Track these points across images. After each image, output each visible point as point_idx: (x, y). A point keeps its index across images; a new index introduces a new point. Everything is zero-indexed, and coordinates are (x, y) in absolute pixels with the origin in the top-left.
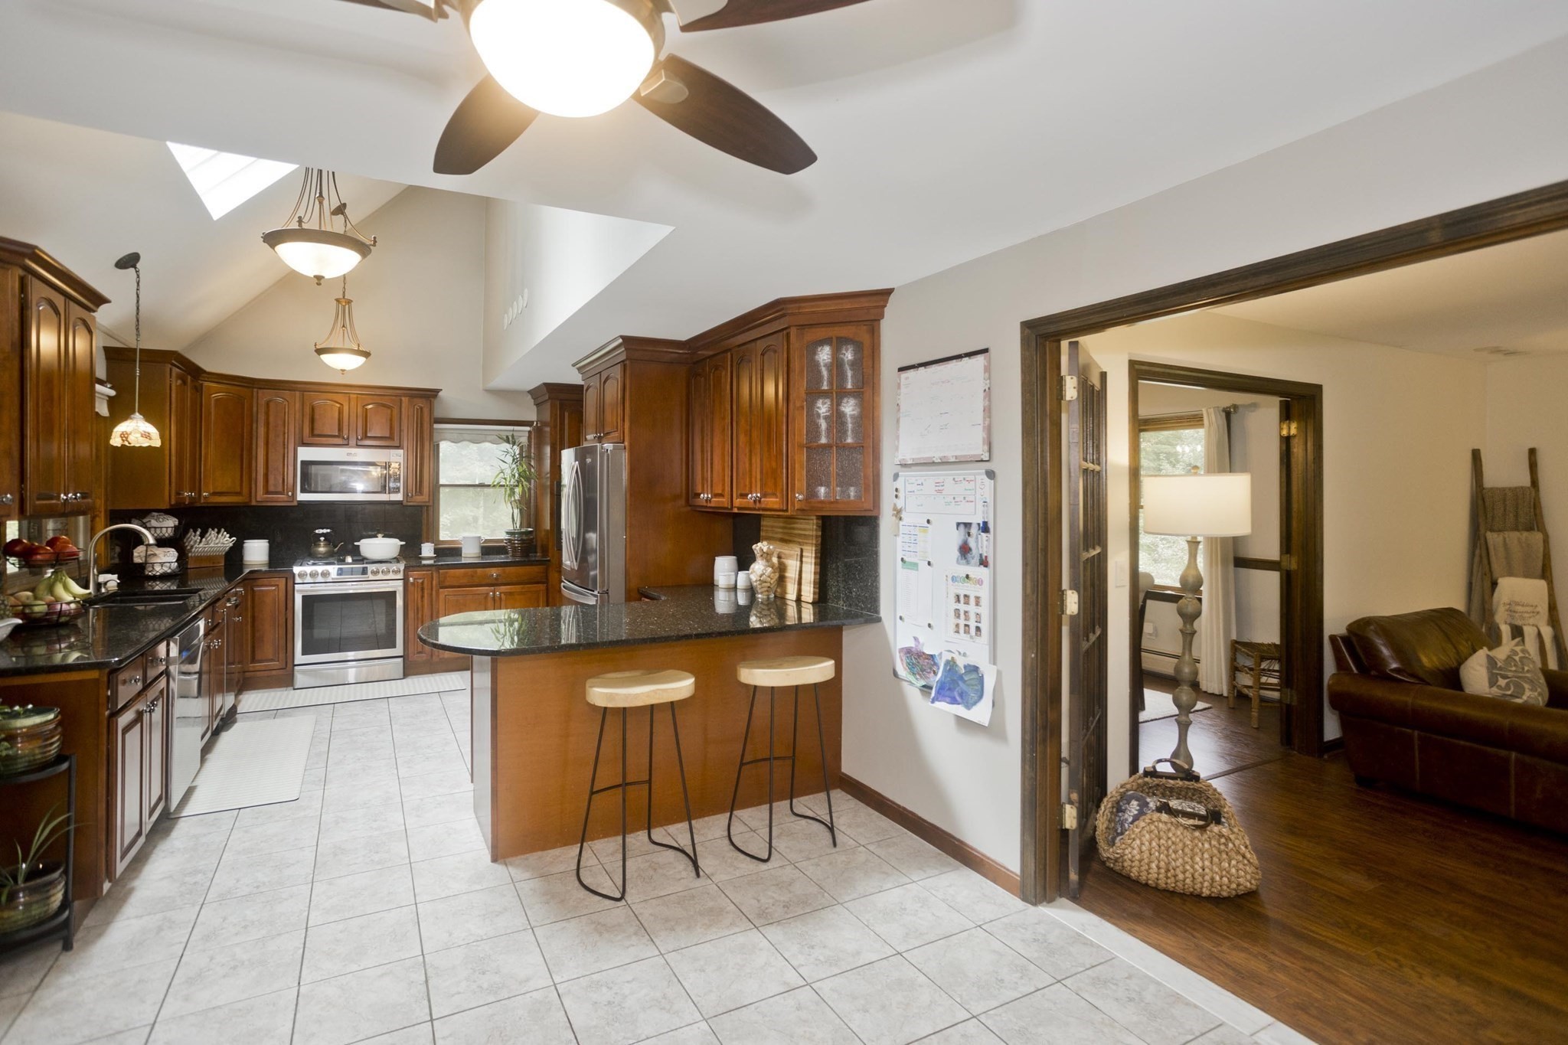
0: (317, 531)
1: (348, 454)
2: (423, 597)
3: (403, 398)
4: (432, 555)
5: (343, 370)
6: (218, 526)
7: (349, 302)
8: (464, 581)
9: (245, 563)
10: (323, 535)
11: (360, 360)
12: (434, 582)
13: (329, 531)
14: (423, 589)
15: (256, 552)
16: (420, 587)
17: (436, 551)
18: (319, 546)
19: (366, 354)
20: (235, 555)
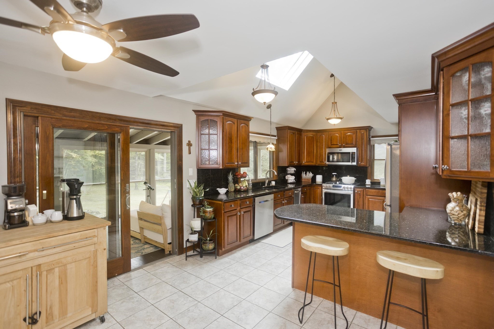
0: (333, 174)
1: (340, 150)
2: (360, 198)
3: (358, 131)
4: (370, 184)
5: (334, 124)
6: (310, 171)
7: (336, 103)
8: (375, 194)
9: (316, 181)
10: (334, 175)
11: (339, 121)
12: (364, 193)
13: (336, 174)
14: (360, 195)
15: (319, 178)
16: (359, 194)
17: (371, 182)
18: (333, 178)
19: (341, 118)
20: (314, 179)
